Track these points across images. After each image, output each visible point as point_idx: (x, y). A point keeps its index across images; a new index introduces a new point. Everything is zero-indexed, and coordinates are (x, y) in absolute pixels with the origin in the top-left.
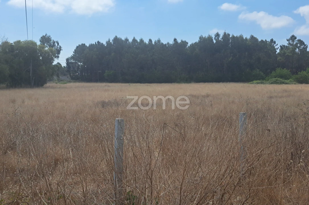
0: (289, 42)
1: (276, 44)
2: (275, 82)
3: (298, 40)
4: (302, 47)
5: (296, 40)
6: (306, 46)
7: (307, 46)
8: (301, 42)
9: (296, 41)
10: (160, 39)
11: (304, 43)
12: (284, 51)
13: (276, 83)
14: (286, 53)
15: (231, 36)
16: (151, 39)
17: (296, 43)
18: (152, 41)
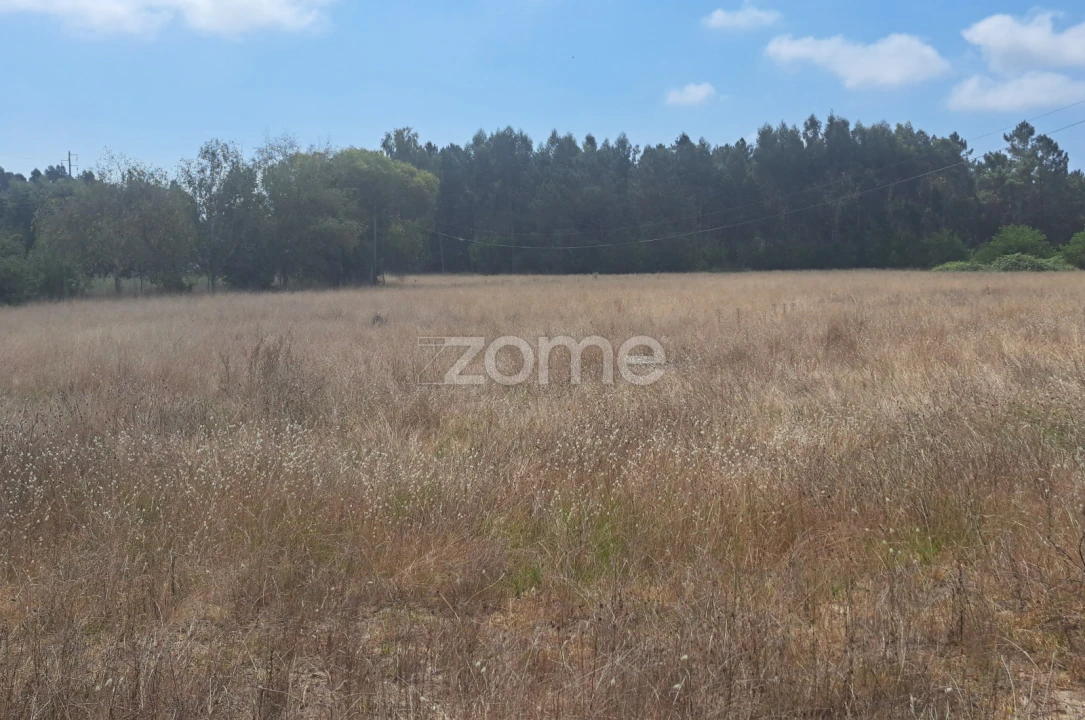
0: (1012, 144)
1: (969, 149)
2: (1016, 264)
3: (1040, 136)
4: (1051, 158)
5: (1033, 137)
6: (1064, 155)
7: (1066, 157)
8: (1048, 145)
9: (1033, 140)
10: (628, 137)
11: (1055, 148)
12: (1000, 172)
13: (1016, 267)
14: (1007, 178)
15: (852, 127)
16: (594, 135)
17: (1032, 147)
18: (597, 141)
